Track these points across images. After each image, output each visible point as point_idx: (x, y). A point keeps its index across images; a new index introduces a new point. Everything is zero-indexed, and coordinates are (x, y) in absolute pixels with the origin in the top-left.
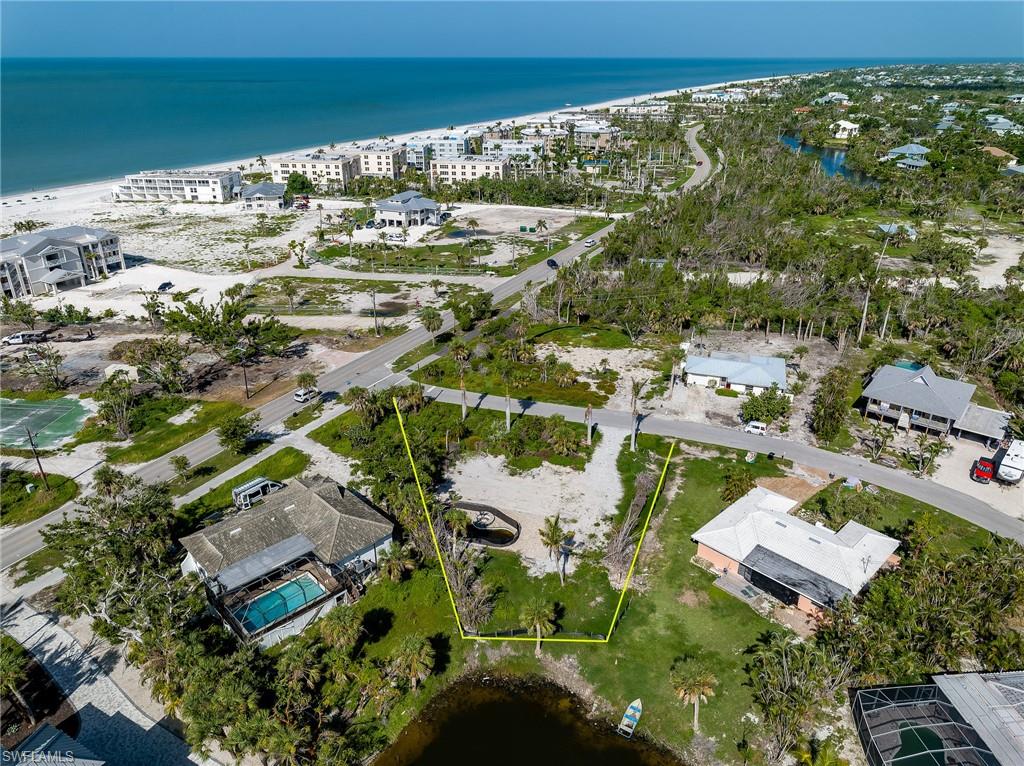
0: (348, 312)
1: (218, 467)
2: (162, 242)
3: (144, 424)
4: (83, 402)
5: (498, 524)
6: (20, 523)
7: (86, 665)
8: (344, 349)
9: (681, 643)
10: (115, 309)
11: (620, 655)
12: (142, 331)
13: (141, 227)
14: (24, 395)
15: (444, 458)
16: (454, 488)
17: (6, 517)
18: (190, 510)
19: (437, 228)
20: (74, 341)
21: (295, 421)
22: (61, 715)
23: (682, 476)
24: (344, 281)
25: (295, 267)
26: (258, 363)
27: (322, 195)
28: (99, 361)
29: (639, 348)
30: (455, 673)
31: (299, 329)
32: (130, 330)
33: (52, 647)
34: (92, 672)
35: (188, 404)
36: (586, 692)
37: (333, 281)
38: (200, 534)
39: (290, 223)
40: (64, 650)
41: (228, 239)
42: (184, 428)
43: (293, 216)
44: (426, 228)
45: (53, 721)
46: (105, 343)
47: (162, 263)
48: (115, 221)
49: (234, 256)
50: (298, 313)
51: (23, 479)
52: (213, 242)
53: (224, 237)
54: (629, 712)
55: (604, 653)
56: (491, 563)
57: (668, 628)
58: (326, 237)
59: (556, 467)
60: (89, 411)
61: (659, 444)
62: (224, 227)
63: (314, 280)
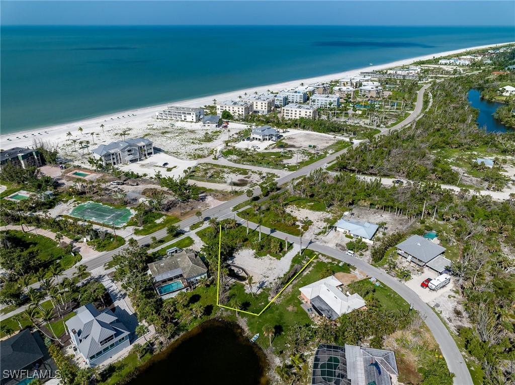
0: (225, 182)
1: (166, 240)
2: (169, 141)
3: (147, 222)
4: (131, 211)
5: (243, 274)
6: (108, 251)
7: (119, 295)
8: (219, 199)
9: (280, 321)
10: (147, 173)
11: (260, 321)
12: (154, 184)
13: (163, 133)
14: (114, 206)
15: (235, 248)
16: (235, 259)
17: (105, 248)
18: (154, 254)
19: (274, 142)
20: (132, 185)
21: (193, 227)
22: (111, 307)
23: (313, 267)
24: (229, 168)
25: (213, 159)
26: (188, 202)
27: (235, 120)
28: (138, 195)
29: (327, 212)
30: (212, 317)
31: (206, 189)
32: (150, 183)
33: (112, 289)
34: (120, 298)
35: (163, 215)
36: (246, 329)
37: (225, 167)
38: (153, 263)
39: (218, 135)
40: (114, 290)
41: (193, 142)
42: (159, 225)
43: (220, 132)
44: (271, 142)
45: (109, 308)
46: (142, 187)
47: (166, 153)
48: (154, 129)
49: (192, 151)
50: (208, 181)
51: (111, 236)
52: (187, 143)
53: (191, 141)
54: (255, 336)
55: (256, 319)
56: (235, 286)
57: (278, 316)
58: (229, 144)
59: (271, 257)
60: (132, 214)
61: (311, 253)
62: (193, 136)
63: (218, 166)
